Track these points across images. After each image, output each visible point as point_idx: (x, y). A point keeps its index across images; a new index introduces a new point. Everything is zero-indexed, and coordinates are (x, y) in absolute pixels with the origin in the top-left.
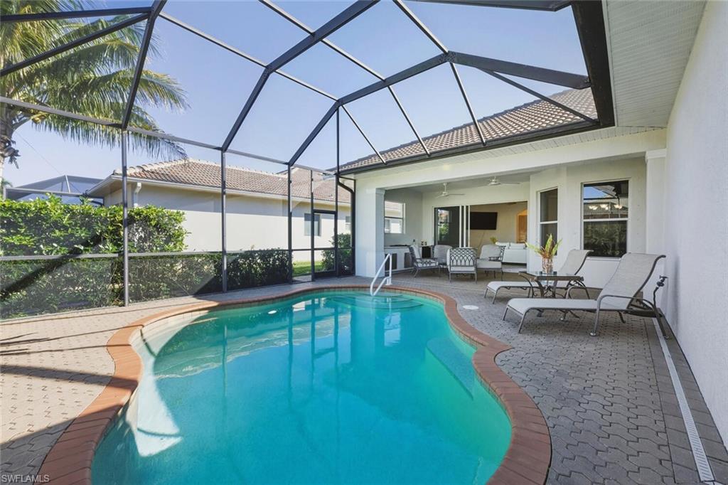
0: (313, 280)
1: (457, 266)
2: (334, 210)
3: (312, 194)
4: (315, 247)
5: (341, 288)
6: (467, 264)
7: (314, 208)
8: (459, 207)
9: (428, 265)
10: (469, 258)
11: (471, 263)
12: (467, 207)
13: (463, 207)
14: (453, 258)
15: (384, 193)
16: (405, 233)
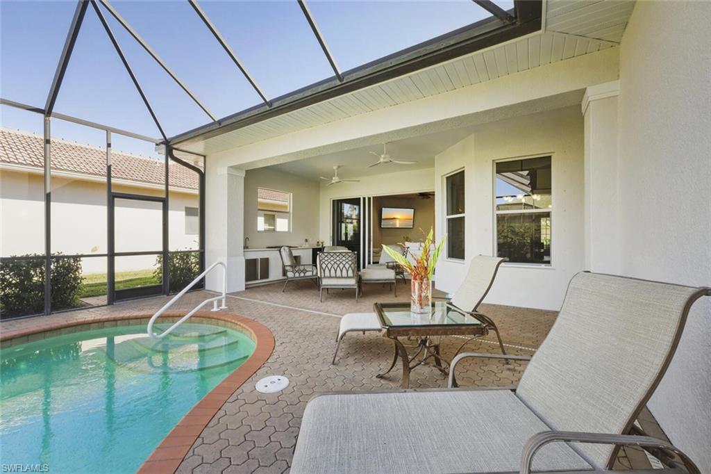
0: (110, 302)
1: (330, 277)
2: (163, 196)
3: (109, 168)
4: (116, 251)
5: (129, 319)
6: (344, 274)
7: (113, 191)
8: (360, 198)
9: (302, 275)
10: (347, 266)
11: (350, 273)
12: (369, 199)
13: (364, 199)
14: (324, 266)
15: (243, 174)
16: (291, 230)
